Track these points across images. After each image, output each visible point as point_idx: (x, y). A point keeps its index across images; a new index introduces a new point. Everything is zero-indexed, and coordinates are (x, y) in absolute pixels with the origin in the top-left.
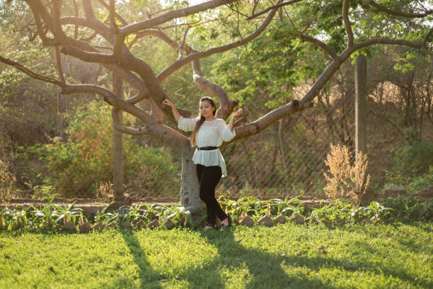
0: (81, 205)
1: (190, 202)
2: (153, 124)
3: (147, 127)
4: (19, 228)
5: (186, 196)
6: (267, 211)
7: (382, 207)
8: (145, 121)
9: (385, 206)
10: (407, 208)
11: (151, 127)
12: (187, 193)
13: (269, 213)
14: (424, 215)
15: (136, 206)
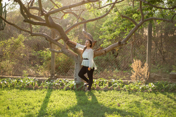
0: (39, 78)
1: (77, 80)
2: (64, 49)
3: (62, 50)
4: (13, 86)
5: (76, 77)
6: (107, 85)
7: (153, 85)
8: (61, 48)
9: (155, 85)
10: (164, 86)
11: (63, 50)
12: (76, 76)
13: (108, 86)
14: (171, 89)
15: (58, 80)
